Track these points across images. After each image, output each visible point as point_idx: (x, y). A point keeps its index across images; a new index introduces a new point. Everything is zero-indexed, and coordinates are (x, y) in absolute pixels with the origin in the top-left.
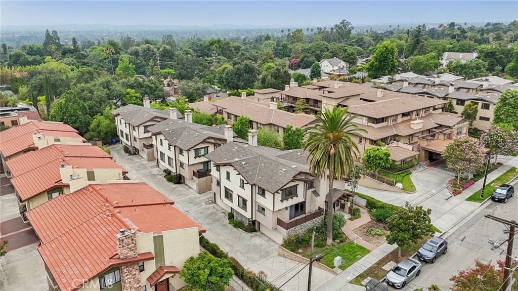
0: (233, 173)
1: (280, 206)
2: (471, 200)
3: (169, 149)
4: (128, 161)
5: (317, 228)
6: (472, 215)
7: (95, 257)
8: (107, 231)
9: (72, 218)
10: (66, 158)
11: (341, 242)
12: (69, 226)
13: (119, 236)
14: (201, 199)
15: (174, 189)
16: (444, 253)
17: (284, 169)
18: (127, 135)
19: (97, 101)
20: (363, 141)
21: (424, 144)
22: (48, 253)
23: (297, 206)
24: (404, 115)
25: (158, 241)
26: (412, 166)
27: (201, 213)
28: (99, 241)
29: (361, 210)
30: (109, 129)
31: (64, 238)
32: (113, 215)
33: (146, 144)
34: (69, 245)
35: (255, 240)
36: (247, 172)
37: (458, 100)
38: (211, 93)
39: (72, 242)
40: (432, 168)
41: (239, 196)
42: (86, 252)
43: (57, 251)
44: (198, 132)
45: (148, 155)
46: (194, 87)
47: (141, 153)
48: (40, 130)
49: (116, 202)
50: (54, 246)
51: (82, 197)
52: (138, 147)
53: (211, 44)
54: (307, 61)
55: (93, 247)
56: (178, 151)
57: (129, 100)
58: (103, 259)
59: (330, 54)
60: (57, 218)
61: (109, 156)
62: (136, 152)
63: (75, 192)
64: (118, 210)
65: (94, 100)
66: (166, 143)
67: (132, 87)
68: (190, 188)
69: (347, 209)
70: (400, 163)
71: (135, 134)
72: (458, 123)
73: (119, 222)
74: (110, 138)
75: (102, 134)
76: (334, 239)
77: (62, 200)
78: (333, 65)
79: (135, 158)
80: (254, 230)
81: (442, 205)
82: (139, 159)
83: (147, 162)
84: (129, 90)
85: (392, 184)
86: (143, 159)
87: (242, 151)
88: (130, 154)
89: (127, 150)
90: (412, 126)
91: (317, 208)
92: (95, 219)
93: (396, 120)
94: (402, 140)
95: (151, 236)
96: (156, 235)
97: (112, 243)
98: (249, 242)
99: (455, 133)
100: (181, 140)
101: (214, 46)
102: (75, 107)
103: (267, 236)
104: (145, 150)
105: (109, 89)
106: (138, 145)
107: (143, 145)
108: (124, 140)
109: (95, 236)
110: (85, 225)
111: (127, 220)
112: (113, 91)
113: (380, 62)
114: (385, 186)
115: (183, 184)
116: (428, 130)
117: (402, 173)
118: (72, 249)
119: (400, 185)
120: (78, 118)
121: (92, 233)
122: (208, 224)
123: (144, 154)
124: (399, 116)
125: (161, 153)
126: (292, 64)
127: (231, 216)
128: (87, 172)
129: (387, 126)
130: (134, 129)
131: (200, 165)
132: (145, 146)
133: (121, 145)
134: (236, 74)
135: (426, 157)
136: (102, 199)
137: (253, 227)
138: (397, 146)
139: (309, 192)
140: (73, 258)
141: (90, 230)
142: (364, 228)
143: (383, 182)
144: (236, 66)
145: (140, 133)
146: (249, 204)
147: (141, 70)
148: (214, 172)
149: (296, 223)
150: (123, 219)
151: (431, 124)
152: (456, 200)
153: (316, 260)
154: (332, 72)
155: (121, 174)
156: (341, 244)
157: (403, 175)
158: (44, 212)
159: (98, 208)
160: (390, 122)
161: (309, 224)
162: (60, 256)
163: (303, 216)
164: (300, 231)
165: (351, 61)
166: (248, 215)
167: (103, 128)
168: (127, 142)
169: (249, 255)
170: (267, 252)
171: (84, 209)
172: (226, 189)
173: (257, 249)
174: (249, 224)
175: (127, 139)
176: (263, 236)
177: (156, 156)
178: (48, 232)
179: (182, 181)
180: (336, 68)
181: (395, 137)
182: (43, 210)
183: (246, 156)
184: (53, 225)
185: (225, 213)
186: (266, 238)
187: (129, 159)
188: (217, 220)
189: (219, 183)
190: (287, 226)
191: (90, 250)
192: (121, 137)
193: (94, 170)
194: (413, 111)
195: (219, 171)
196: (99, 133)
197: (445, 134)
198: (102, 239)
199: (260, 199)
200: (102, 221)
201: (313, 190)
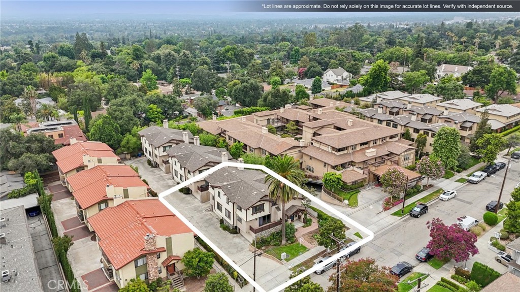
0: (222, 193)
1: (251, 217)
2: (394, 215)
3: (181, 169)
4: (151, 173)
5: (277, 233)
6: (392, 226)
7: (132, 249)
8: (138, 234)
9: (117, 224)
10: (109, 178)
11: (292, 243)
12: (116, 230)
13: (146, 238)
14: (203, 207)
15: (184, 198)
16: (357, 253)
17: (255, 193)
18: (150, 152)
19: (126, 120)
20: (327, 165)
21: (372, 169)
22: (104, 245)
23: (264, 217)
24: (362, 144)
25: (169, 241)
26: (362, 186)
27: (201, 218)
28: (134, 240)
29: (314, 220)
30: (136, 146)
31: (113, 237)
32: (142, 224)
33: (165, 160)
34: (117, 241)
35: (236, 239)
36: (231, 193)
37: (415, 129)
38: (222, 106)
39: (118, 239)
40: (378, 187)
41: (226, 209)
42: (127, 246)
43: (110, 244)
44: (202, 157)
45: (166, 169)
46: (206, 103)
47: (160, 167)
48: (87, 150)
49: (143, 214)
50: (108, 241)
51: (122, 210)
52: (158, 163)
53: (226, 51)
54: (313, 71)
55: (130, 243)
56: (187, 172)
57: (151, 114)
58: (137, 251)
59: (337, 62)
60: (108, 223)
61: (138, 175)
62: (156, 166)
63: (117, 206)
64: (144, 220)
65: (124, 120)
66: (178, 164)
67: (154, 103)
68: (196, 198)
69: (302, 220)
70: (352, 184)
71: (156, 152)
72: (405, 152)
73: (145, 228)
74: (137, 152)
75: (130, 149)
76: (287, 241)
77: (109, 211)
78: (337, 75)
79: (155, 170)
80: (236, 233)
81: (372, 218)
82: (159, 171)
83: (165, 174)
84: (152, 106)
85: (341, 201)
86: (162, 172)
87: (231, 176)
88: (152, 166)
89: (149, 163)
90: (366, 154)
91: (279, 219)
92: (131, 225)
93: (355, 148)
94: (357, 166)
95: (164, 237)
96: (167, 237)
97: (142, 241)
98: (231, 241)
99: (402, 159)
100: (190, 163)
101: (229, 53)
102: (111, 128)
103: (244, 237)
104: (164, 164)
105: (135, 106)
106: (158, 161)
107: (162, 161)
108: (148, 155)
109: (131, 237)
110: (125, 229)
111: (150, 227)
112: (138, 108)
113: (374, 78)
114: (336, 202)
115: (190, 195)
116: (381, 157)
117: (352, 192)
118: (119, 244)
119: (346, 202)
120: (112, 137)
121: (129, 234)
122: (205, 227)
123: (163, 167)
124: (357, 146)
125: (175, 170)
126: (300, 73)
127: (222, 221)
128: (124, 190)
129: (348, 153)
130: (155, 148)
131: (202, 182)
132: (163, 161)
133: (145, 158)
134: (243, 91)
135: (375, 179)
136: (135, 212)
137: (235, 231)
138: (353, 170)
139: (274, 208)
140: (119, 249)
141: (128, 233)
142: (311, 233)
143: (335, 198)
144: (243, 84)
145: (160, 152)
146: (232, 215)
147: (163, 76)
148: (210, 190)
149: (262, 230)
150: (148, 226)
151: (384, 151)
152: (385, 214)
153: (258, 255)
154: (335, 82)
155: (146, 190)
156: (291, 245)
157: (352, 193)
158: (99, 219)
159: (132, 218)
160: (350, 151)
161: (272, 230)
162: (112, 248)
163: (270, 224)
164: (265, 235)
165: (354, 71)
166: (231, 222)
167: (131, 145)
168: (149, 157)
169: (230, 250)
170: (243, 248)
171: (124, 218)
172: (218, 203)
173: (236, 246)
174: (233, 228)
175: (150, 155)
176: (242, 237)
177: (171, 171)
178: (103, 233)
179: (190, 192)
180: (340, 78)
181: (352, 163)
182: (98, 217)
183: (233, 181)
184: (106, 228)
185: (218, 219)
186: (243, 238)
187: (151, 171)
188: (212, 224)
189: (214, 198)
190: (256, 231)
191: (129, 245)
192: (145, 153)
193: (128, 188)
194: (370, 141)
195: (214, 189)
196: (128, 148)
197: (391, 161)
198: (136, 238)
199: (238, 212)
200: (135, 227)
201: (276, 206)
